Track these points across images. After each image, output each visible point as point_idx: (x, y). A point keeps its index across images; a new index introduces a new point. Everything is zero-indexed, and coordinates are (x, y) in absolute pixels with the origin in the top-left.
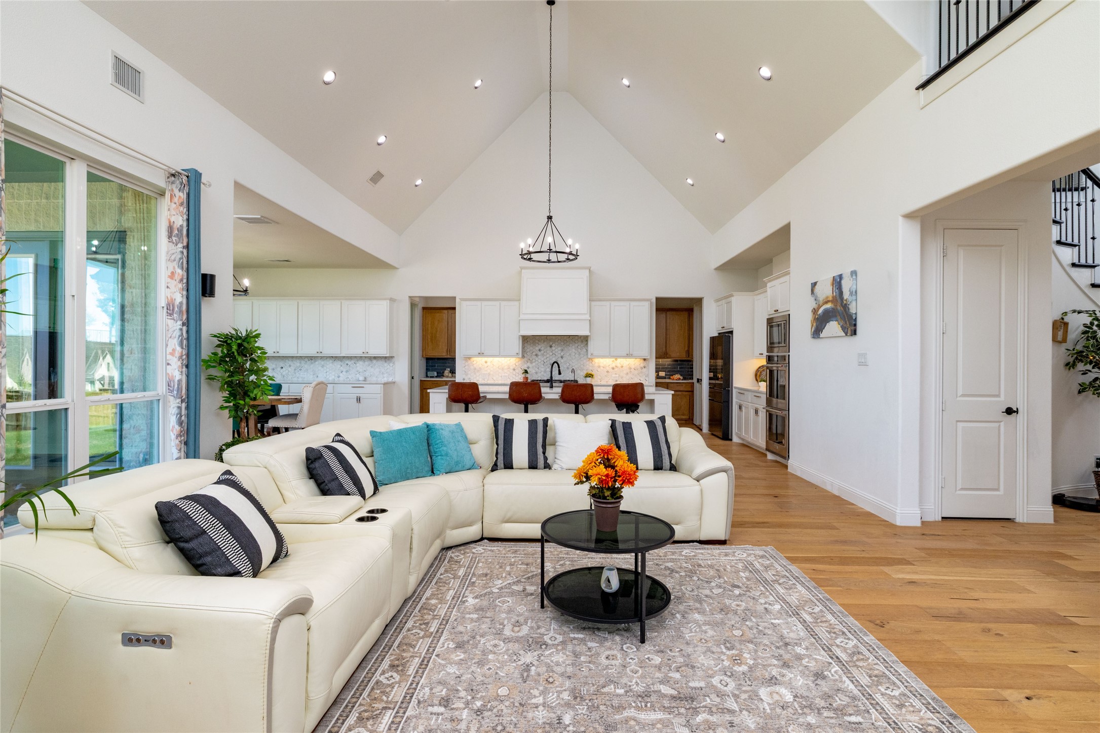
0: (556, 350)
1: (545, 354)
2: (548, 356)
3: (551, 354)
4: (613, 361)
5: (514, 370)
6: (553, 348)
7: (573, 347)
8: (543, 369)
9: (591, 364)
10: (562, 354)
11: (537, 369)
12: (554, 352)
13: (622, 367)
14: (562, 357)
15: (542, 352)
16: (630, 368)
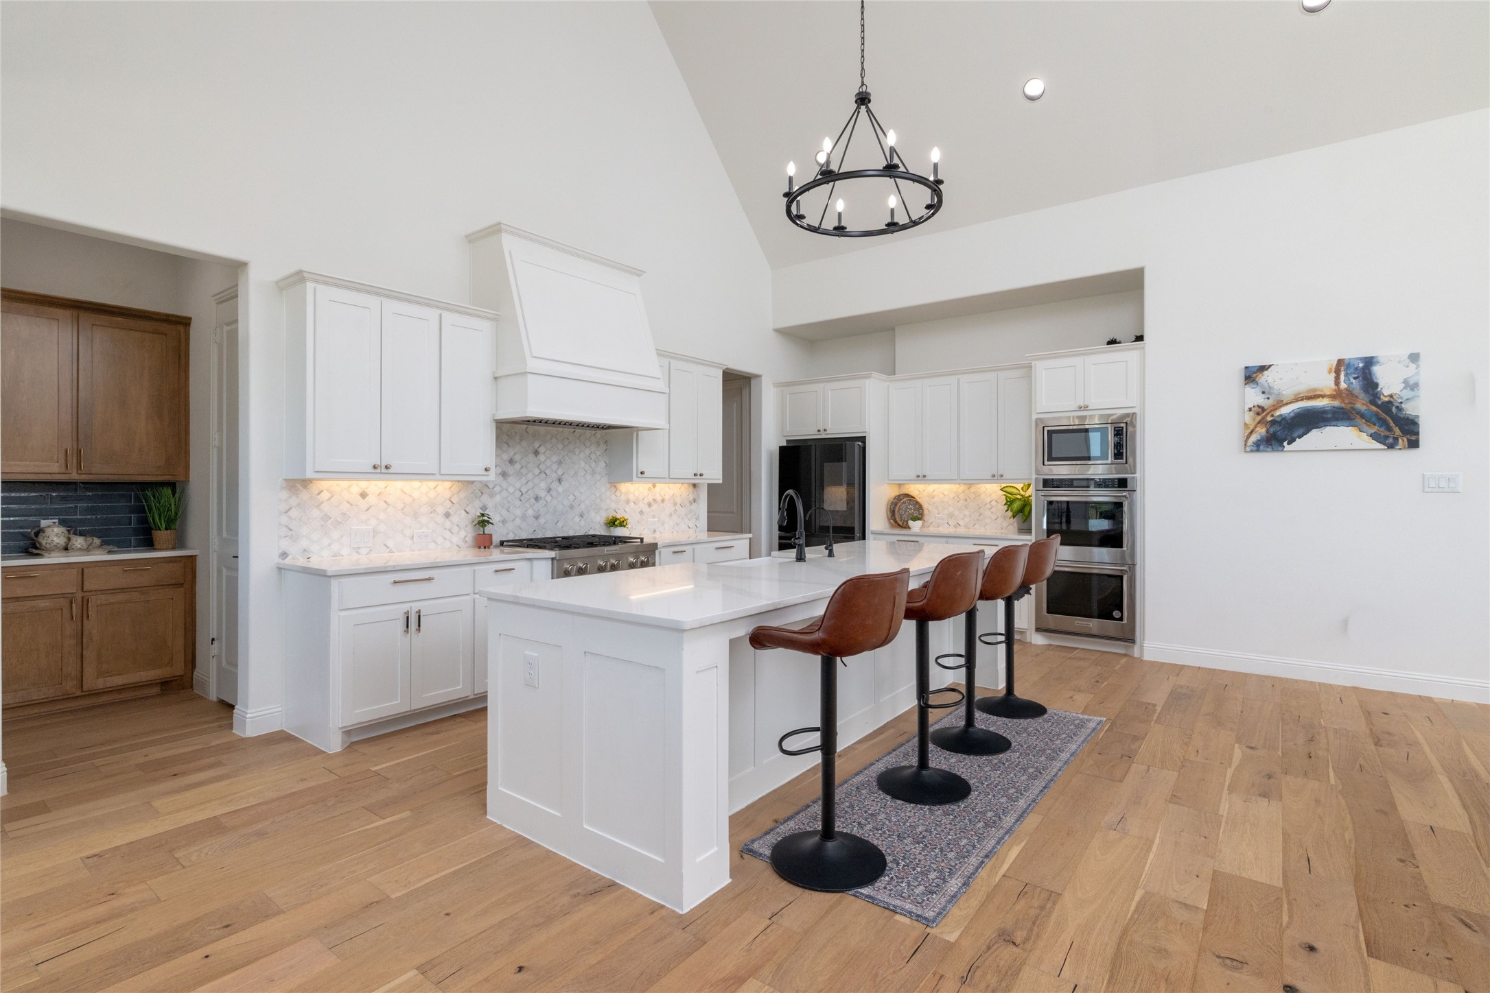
0: (548, 463)
1: (524, 471)
2: (530, 476)
3: (537, 471)
4: (649, 489)
5: (447, 515)
6: (542, 457)
7: (582, 455)
8: (518, 512)
9: (613, 497)
10: (560, 472)
11: (504, 512)
12: (543, 467)
13: (663, 501)
14: (560, 480)
15: (517, 466)
16: (675, 504)
